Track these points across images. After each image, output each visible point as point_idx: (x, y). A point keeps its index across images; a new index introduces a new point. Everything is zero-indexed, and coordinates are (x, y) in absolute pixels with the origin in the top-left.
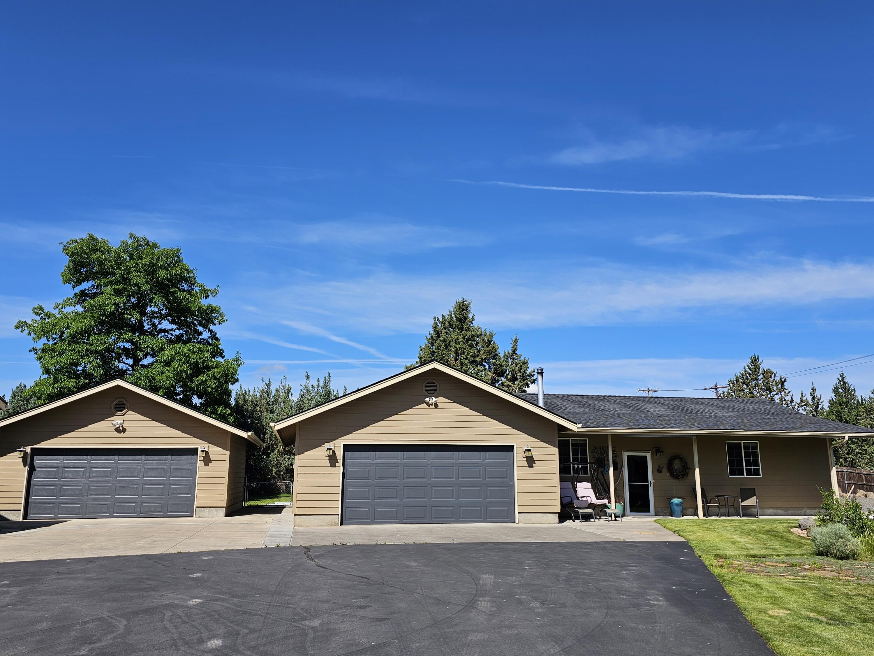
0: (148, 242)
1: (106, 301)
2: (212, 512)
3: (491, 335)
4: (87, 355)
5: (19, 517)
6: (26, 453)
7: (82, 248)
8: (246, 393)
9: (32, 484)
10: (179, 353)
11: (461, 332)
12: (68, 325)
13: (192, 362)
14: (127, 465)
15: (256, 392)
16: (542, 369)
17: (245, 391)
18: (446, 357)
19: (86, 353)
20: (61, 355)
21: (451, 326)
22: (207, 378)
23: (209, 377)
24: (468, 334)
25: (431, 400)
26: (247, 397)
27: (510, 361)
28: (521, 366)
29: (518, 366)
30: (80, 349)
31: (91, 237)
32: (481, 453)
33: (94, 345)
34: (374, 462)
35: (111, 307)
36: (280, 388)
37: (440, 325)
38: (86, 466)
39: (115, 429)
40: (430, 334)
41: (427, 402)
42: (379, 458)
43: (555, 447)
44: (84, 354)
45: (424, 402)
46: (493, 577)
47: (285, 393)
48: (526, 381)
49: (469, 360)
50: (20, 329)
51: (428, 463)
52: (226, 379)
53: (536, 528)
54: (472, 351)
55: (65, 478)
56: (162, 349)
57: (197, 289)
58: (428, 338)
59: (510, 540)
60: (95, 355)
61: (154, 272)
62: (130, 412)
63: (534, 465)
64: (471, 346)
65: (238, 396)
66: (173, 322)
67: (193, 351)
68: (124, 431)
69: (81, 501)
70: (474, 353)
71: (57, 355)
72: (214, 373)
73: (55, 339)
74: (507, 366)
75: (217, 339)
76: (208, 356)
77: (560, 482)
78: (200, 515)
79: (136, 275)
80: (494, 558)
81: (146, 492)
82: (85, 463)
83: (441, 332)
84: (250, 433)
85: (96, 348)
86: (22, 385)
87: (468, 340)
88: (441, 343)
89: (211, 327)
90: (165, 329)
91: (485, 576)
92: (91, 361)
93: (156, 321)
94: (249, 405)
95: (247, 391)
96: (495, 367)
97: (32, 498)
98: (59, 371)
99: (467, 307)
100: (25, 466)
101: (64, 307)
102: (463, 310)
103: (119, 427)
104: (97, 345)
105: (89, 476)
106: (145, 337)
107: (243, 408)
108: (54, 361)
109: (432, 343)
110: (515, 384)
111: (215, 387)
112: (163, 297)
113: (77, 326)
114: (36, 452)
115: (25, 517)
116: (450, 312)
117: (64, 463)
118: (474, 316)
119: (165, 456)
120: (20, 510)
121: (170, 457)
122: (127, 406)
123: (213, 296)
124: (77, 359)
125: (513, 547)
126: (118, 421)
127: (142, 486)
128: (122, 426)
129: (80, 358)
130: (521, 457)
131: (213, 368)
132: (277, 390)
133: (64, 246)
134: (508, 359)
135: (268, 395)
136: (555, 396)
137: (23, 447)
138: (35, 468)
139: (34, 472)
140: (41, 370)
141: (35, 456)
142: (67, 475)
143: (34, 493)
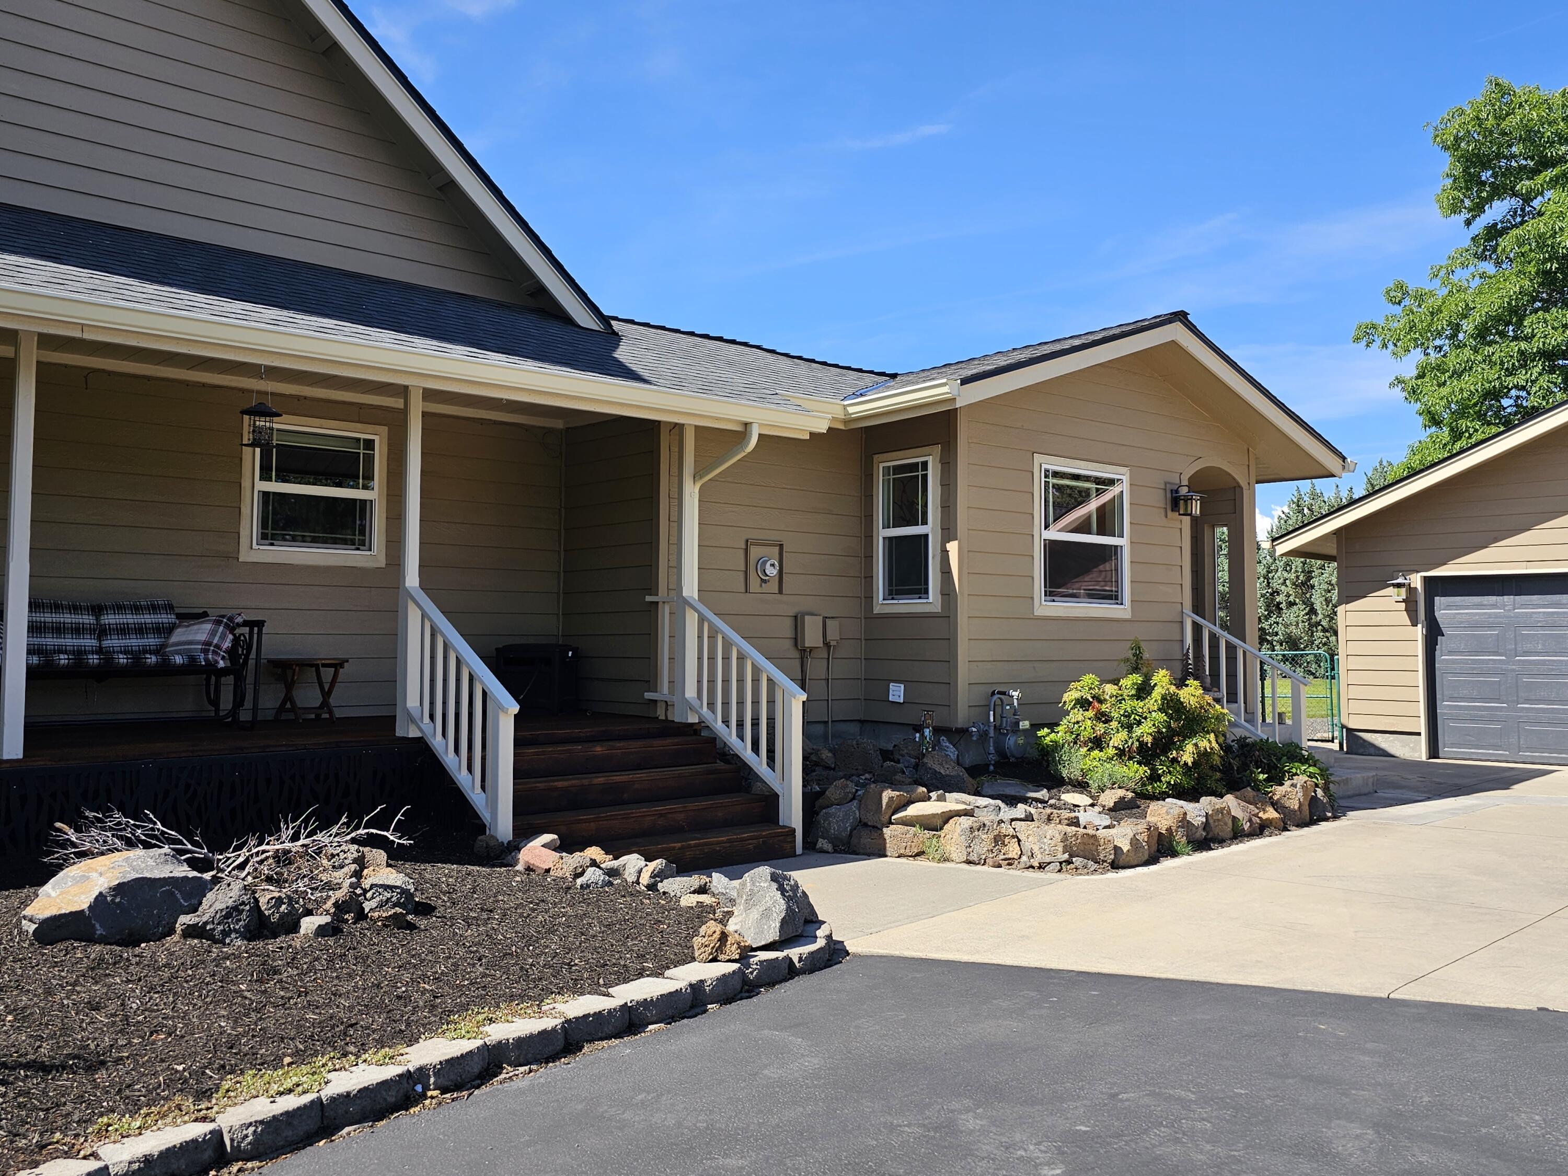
4: (1524, 366)
5: (1414, 750)
6: (1411, 591)
9: (1439, 670)
12: (1467, 305)
20: (1460, 376)
30: (1502, 354)
33: (1539, 335)
44: (1513, 364)
50: (1364, 343)
55: (1526, 653)
71: (1451, 377)
73: (1441, 348)
86: (1385, 463)
92: (1533, 378)
97: (1444, 706)
98: (1462, 413)
100: (1414, 624)
101: (1453, 271)
108: (1445, 391)
114: (1436, 587)
115: (1434, 752)
117: (1518, 616)
120: (1419, 734)
133: (1436, 129)
137: (1403, 575)
138: (1440, 628)
139: (1439, 637)
140: (1420, 420)
141: (1437, 599)
142: (1529, 646)
143: (1446, 692)
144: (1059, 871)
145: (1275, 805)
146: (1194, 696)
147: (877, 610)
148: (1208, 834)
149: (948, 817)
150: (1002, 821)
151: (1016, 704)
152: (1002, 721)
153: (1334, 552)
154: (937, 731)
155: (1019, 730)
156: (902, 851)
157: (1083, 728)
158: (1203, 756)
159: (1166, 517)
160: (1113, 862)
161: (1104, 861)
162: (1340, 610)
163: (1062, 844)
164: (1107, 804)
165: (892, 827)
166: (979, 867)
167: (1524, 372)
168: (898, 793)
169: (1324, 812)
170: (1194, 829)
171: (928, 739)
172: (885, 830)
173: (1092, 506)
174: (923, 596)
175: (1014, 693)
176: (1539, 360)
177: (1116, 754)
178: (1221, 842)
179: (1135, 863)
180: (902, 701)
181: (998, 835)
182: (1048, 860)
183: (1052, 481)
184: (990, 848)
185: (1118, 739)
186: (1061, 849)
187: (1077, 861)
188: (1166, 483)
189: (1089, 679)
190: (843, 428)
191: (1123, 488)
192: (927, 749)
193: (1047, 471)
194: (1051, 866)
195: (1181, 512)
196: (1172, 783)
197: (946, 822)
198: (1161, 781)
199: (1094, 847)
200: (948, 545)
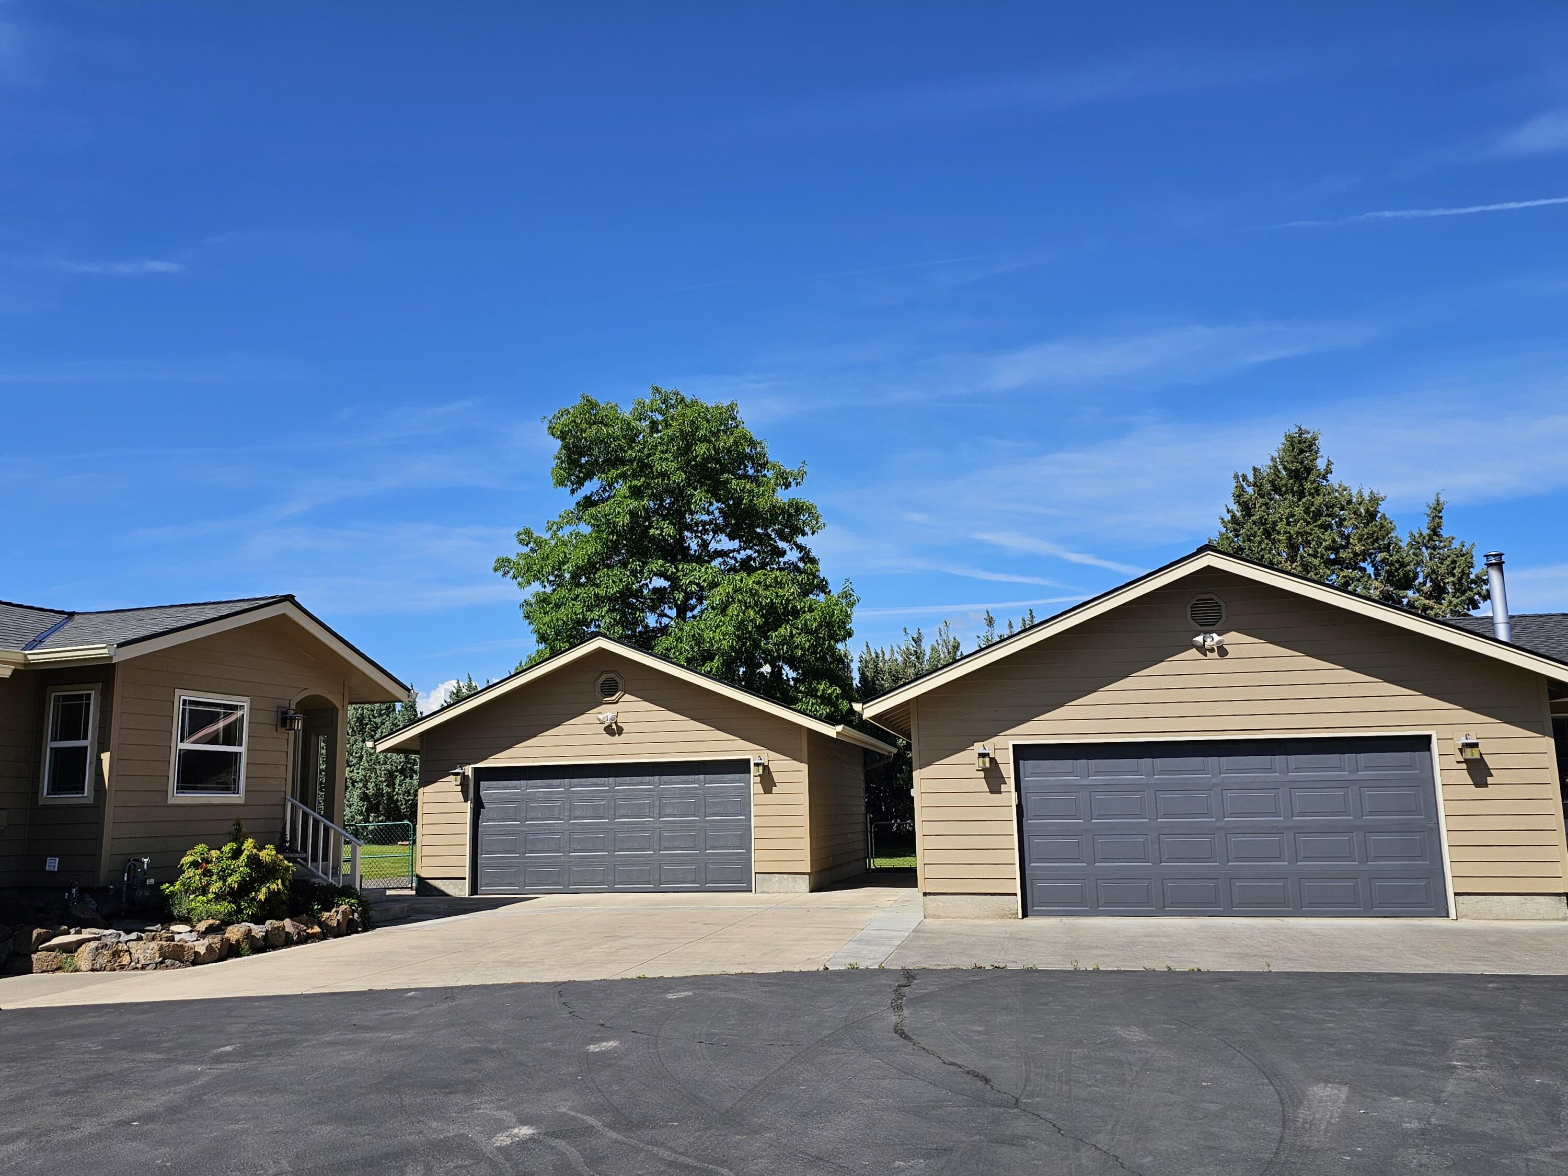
0: (683, 400)
1: (615, 508)
2: (785, 882)
3: (1374, 500)
4: (598, 606)
5: (461, 890)
6: (464, 777)
7: (575, 421)
8: (877, 657)
9: (481, 832)
10: (741, 590)
11: (1300, 500)
12: (565, 556)
13: (764, 604)
14: (630, 795)
15: (896, 655)
16: (1501, 555)
17: (876, 653)
18: (1266, 556)
19: (595, 601)
21: (1276, 489)
22: (794, 632)
23: (798, 629)
24: (1316, 502)
25: (1209, 640)
26: (881, 664)
27: (1426, 553)
28: (1454, 562)
29: (1447, 562)
31: (587, 400)
32: (1346, 755)
34: (1084, 782)
35: (624, 516)
36: (938, 644)
37: (1250, 490)
38: (562, 798)
39: (605, 729)
40: (1228, 511)
41: (1198, 644)
42: (1097, 773)
43: (1545, 734)
44: (591, 603)
45: (1193, 645)
46: (1344, 1092)
47: (949, 653)
48: (1468, 594)
49: (1322, 557)
50: (501, 573)
51: (1214, 781)
52: (830, 630)
53: (1503, 932)
54: (1327, 538)
55: (532, 819)
56: (714, 585)
57: (770, 474)
58: (1226, 520)
59: (1426, 966)
60: (610, 604)
61: (688, 448)
62: (627, 697)
63: (1490, 780)
64: (1326, 527)
65: (864, 663)
66: (732, 538)
67: (766, 585)
68: (620, 731)
69: (560, 862)
70: (1334, 541)
71: (552, 608)
72: (806, 622)
73: (553, 582)
74: (1418, 564)
75: (813, 561)
76: (793, 593)
77: (1565, 818)
78: (765, 889)
79: (660, 459)
80: (1367, 1024)
81: (666, 844)
82: (561, 792)
83: (1255, 504)
84: (840, 728)
85: (606, 591)
87: (1318, 515)
88: (1256, 529)
89: (800, 539)
90: (723, 550)
91: (1321, 1091)
92: (603, 614)
93: (708, 537)
94: (885, 678)
95: (880, 653)
96: (1388, 568)
97: (483, 857)
99: (1310, 446)
100: (466, 801)
101: (561, 527)
102: (1302, 451)
103: (611, 725)
104: (607, 586)
105: (570, 815)
106: (685, 566)
107: (875, 684)
109: (1235, 530)
110: (1441, 604)
111: (809, 647)
112: (707, 491)
113: (578, 557)
114: (483, 774)
115: (474, 890)
116: (1273, 459)
117: (528, 794)
118: (1330, 463)
119: (693, 776)
120: (464, 878)
121: (702, 777)
122: (620, 687)
123: (797, 484)
124: (583, 612)
125: (1429, 989)
126: (608, 714)
127: (658, 833)
128: (616, 723)
129: (587, 611)
130: (1451, 762)
131: (804, 612)
132: (933, 649)
133: (550, 421)
134: (1420, 549)
135: (918, 658)
136: (1541, 619)
137: (460, 767)
138: (483, 803)
139: (482, 810)
140: (535, 637)
141: (482, 783)
142: (533, 814)
143: (484, 848)
144: (155, 969)
145: (320, 924)
146: (269, 855)
147: (41, 802)
148: (266, 943)
149: (80, 943)
150: (120, 942)
151: (145, 867)
152: (133, 880)
153: (418, 748)
154: (81, 891)
155: (146, 886)
156: (45, 968)
157: (193, 881)
158: (272, 895)
159: (277, 731)
160: (193, 961)
161: (187, 961)
162: (421, 791)
163: (159, 952)
164: (200, 929)
165: (38, 953)
166: (100, 972)
167: (597, 610)
168: (45, 930)
169: (357, 928)
170: (256, 940)
171: (74, 896)
172: (33, 956)
173: (221, 725)
174: (80, 792)
175: (145, 860)
176: (607, 602)
177: (214, 898)
178: (275, 947)
179: (209, 961)
180: (56, 870)
181: (116, 951)
182: (148, 962)
183: (187, 707)
184: (110, 959)
185: (215, 888)
186: (158, 955)
187: (168, 962)
188: (278, 707)
189: (201, 847)
190: (23, 669)
191: (246, 712)
192: (73, 904)
193: (185, 701)
194: (150, 967)
195: (288, 728)
196: (250, 913)
197: (80, 946)
198: (243, 913)
199: (181, 953)
200: (102, 755)
